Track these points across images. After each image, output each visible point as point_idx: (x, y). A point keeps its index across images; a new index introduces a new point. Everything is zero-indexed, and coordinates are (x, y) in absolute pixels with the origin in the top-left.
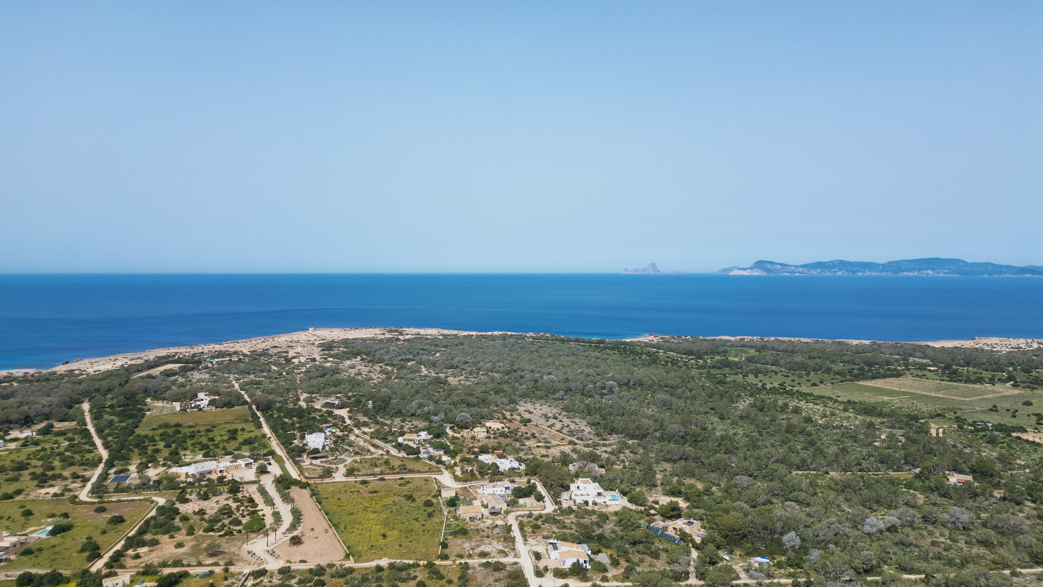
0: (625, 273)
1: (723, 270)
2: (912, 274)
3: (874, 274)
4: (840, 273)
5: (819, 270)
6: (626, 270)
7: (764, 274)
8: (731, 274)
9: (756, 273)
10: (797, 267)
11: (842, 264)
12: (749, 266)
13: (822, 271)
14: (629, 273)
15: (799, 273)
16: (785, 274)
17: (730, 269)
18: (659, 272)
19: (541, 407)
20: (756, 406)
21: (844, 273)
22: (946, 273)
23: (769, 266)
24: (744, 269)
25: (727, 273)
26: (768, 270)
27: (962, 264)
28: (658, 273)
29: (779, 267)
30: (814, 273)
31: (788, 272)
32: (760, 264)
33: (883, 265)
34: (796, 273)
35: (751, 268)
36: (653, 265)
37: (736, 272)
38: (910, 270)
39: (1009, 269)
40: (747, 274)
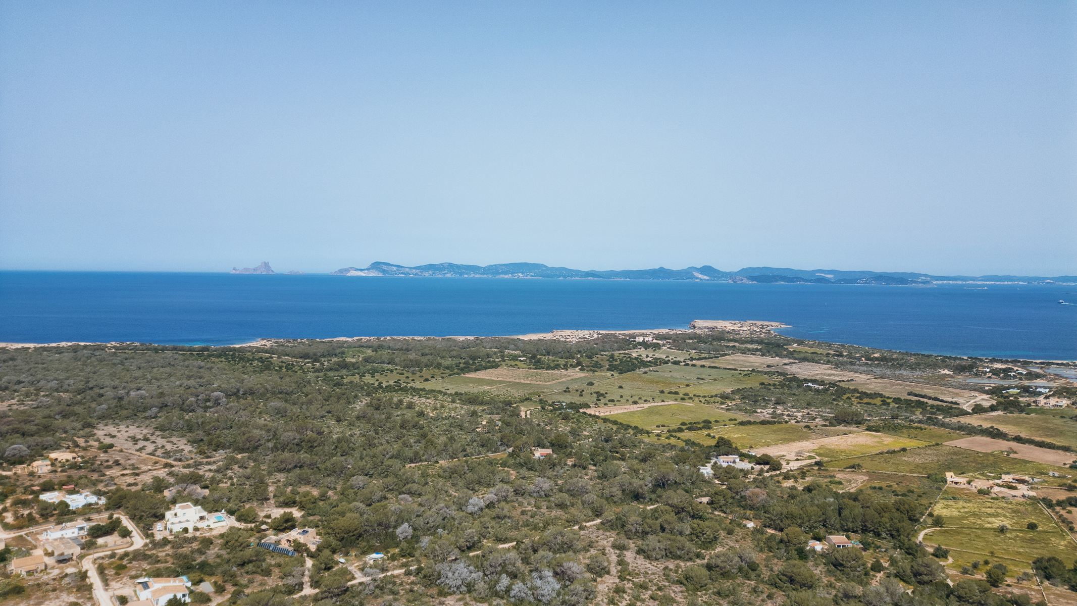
0: (234, 272)
1: (341, 271)
2: (506, 276)
3: (477, 276)
4: (449, 275)
5: (430, 272)
6: (234, 269)
7: (381, 275)
8: (349, 274)
9: (373, 274)
10: (410, 268)
11: (451, 267)
12: (365, 268)
13: (433, 273)
14: (238, 272)
15: (413, 274)
16: (400, 275)
17: (347, 270)
18: (272, 271)
19: (127, 429)
20: (372, 405)
21: (452, 275)
22: (532, 276)
23: (385, 267)
24: (361, 270)
25: (344, 274)
26: (384, 271)
27: (544, 268)
28: (271, 273)
29: (395, 268)
30: (426, 274)
31: (402, 273)
32: (376, 266)
33: (484, 268)
34: (410, 274)
35: (368, 269)
36: (266, 265)
37: (353, 273)
38: (505, 273)
39: (577, 273)
40: (364, 275)
